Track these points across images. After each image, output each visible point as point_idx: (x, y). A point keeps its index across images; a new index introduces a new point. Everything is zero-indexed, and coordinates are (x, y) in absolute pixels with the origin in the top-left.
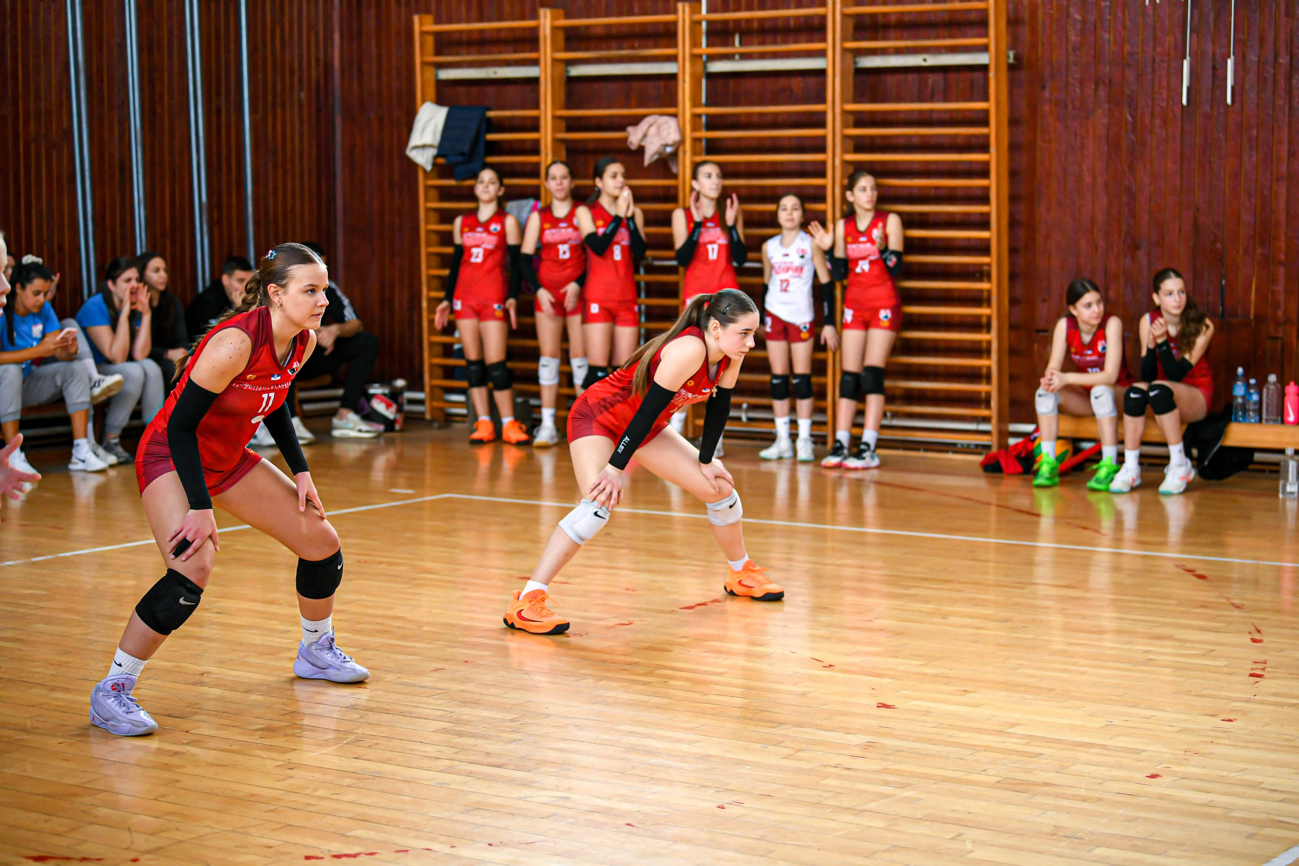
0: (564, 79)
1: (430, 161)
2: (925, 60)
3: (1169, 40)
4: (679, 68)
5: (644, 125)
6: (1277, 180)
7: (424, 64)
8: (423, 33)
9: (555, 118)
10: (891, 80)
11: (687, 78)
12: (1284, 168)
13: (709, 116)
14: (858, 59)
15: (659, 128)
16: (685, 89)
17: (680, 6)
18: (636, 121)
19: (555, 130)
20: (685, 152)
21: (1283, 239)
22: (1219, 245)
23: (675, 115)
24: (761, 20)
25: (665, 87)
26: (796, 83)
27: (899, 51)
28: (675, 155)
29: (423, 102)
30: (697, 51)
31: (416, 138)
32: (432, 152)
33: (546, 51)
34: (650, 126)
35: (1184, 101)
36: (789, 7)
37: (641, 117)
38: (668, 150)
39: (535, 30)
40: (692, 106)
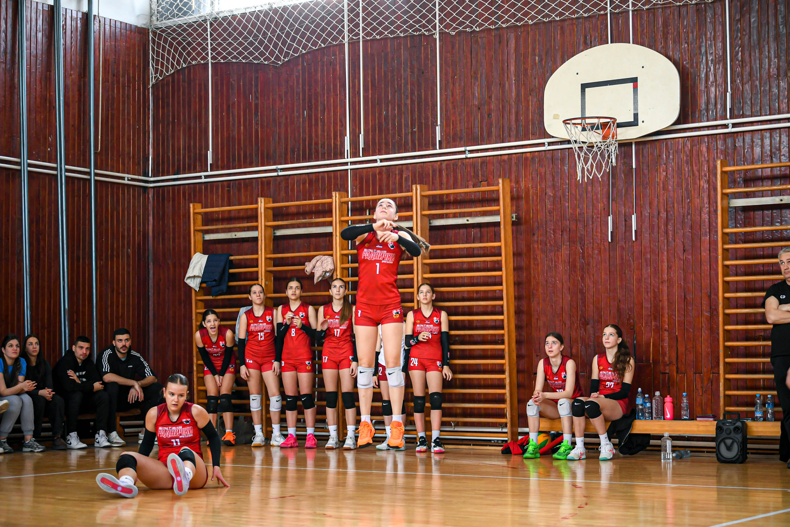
0: (272, 237)
1: (198, 286)
2: (468, 220)
3: (600, 206)
4: (333, 229)
5: (314, 261)
6: (662, 282)
7: (195, 230)
8: (195, 213)
9: (266, 259)
10: (452, 233)
12: (665, 276)
14: (431, 221)
15: (322, 262)
16: (337, 242)
17: (334, 194)
18: (310, 259)
19: (266, 266)
21: (666, 316)
22: (632, 321)
23: (332, 255)
25: (327, 239)
27: (455, 216)
28: (331, 276)
29: (195, 253)
30: (345, 219)
31: (190, 273)
32: (199, 280)
33: (262, 222)
34: (317, 262)
35: (610, 240)
37: (314, 257)
38: (328, 274)
39: (256, 210)
40: (342, 249)
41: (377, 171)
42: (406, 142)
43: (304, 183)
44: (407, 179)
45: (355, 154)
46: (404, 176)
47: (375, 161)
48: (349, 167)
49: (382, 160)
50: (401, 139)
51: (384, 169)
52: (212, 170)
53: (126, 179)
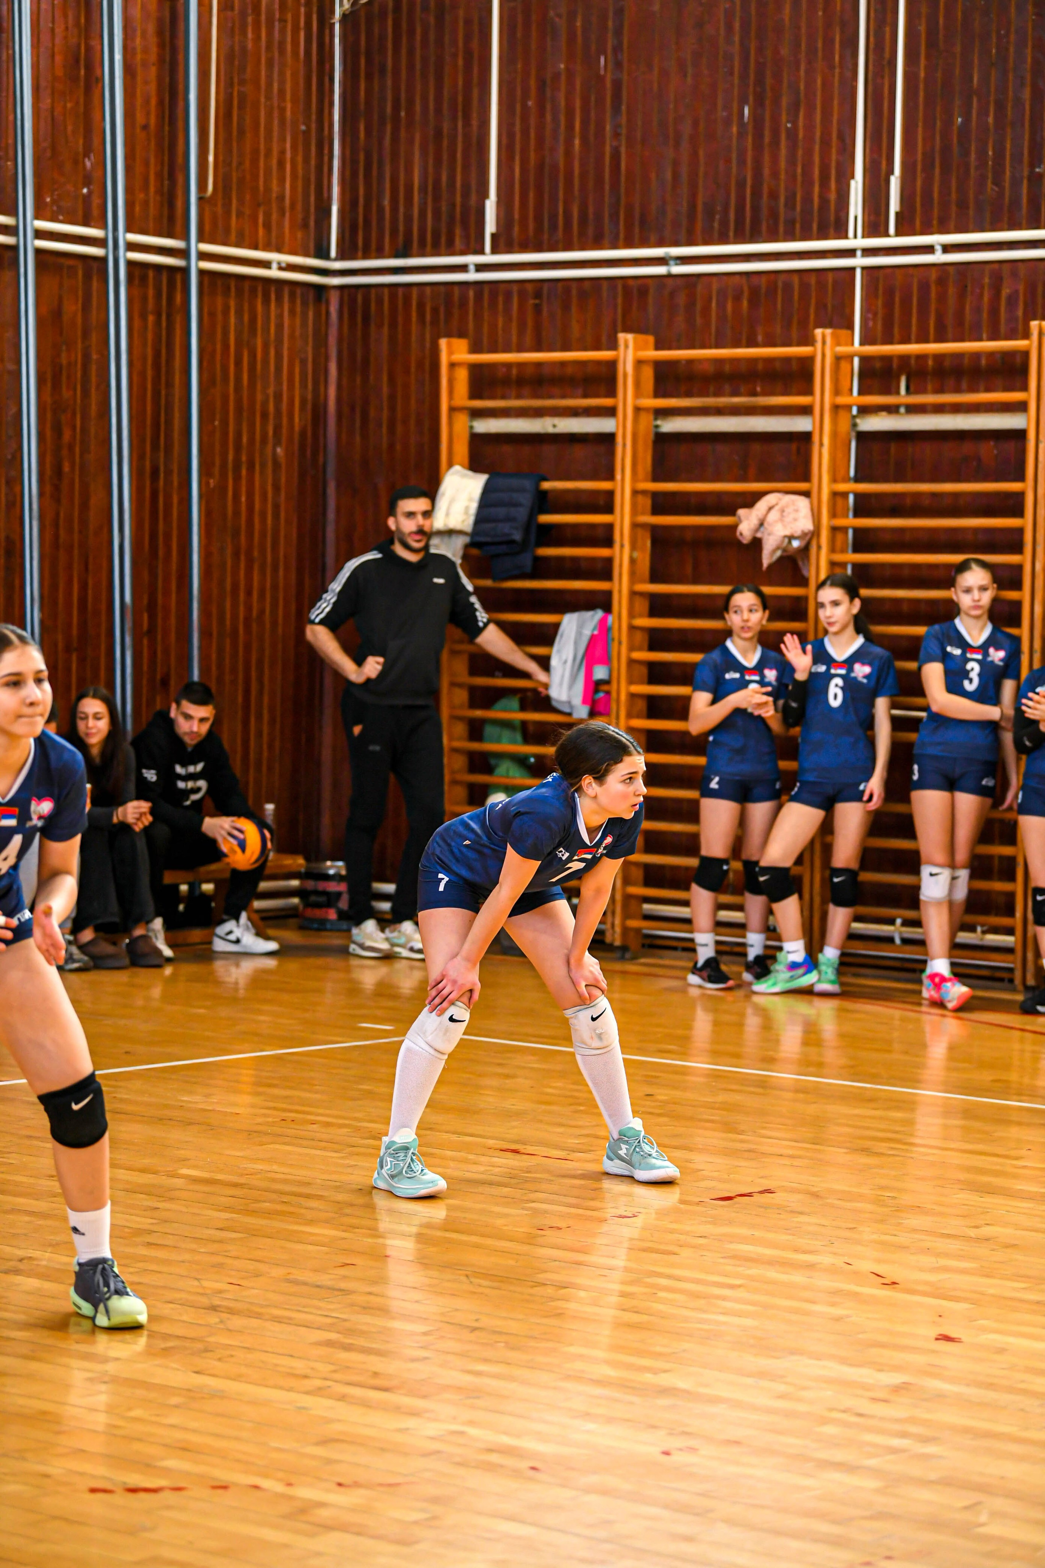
0: (652, 437)
1: (461, 551)
4: (814, 425)
5: (762, 505)
7: (452, 410)
8: (452, 365)
9: (635, 493)
11: (826, 441)
13: (858, 496)
15: (782, 511)
16: (823, 456)
17: (819, 332)
18: (750, 500)
19: (635, 510)
20: (819, 547)
23: (807, 494)
24: (939, 358)
25: (798, 450)
26: (987, 450)
28: (805, 550)
29: (450, 465)
30: (842, 400)
32: (460, 542)
33: (627, 397)
34: (770, 509)
36: (980, 339)
37: (759, 495)
38: (796, 544)
39: (612, 365)
40: (834, 480)
41: (934, 275)
42: (1015, 203)
43: (737, 298)
44: (1012, 301)
45: (876, 226)
46: (1005, 292)
47: (930, 249)
48: (859, 261)
49: (947, 248)
50: (1001, 194)
51: (951, 270)
52: (495, 250)
53: (274, 266)
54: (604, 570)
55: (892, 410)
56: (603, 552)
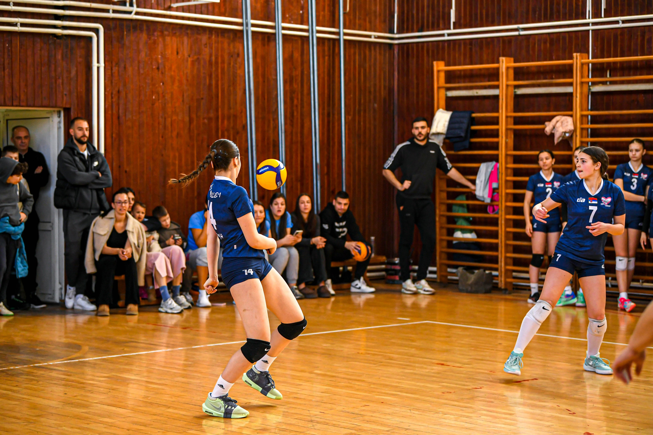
0: (513, 96)
1: (442, 141)
4: (573, 90)
5: (554, 121)
7: (439, 88)
8: (438, 71)
9: (507, 117)
11: (578, 95)
13: (592, 116)
15: (562, 122)
16: (577, 101)
17: (575, 55)
18: (550, 119)
19: (507, 124)
20: (576, 136)
23: (571, 116)
24: (622, 63)
26: (641, 97)
28: (571, 137)
29: (438, 108)
30: (585, 80)
31: (434, 130)
32: (442, 138)
33: (503, 81)
34: (557, 122)
36: (637, 56)
37: (553, 117)
38: (567, 135)
39: (498, 69)
40: (582, 110)
41: (619, 32)
43: (545, 43)
45: (597, 14)
46: (646, 37)
47: (617, 22)
48: (591, 27)
49: (624, 22)
51: (626, 30)
52: (454, 28)
53: (373, 37)
54: (496, 146)
55: (604, 83)
56: (495, 140)
